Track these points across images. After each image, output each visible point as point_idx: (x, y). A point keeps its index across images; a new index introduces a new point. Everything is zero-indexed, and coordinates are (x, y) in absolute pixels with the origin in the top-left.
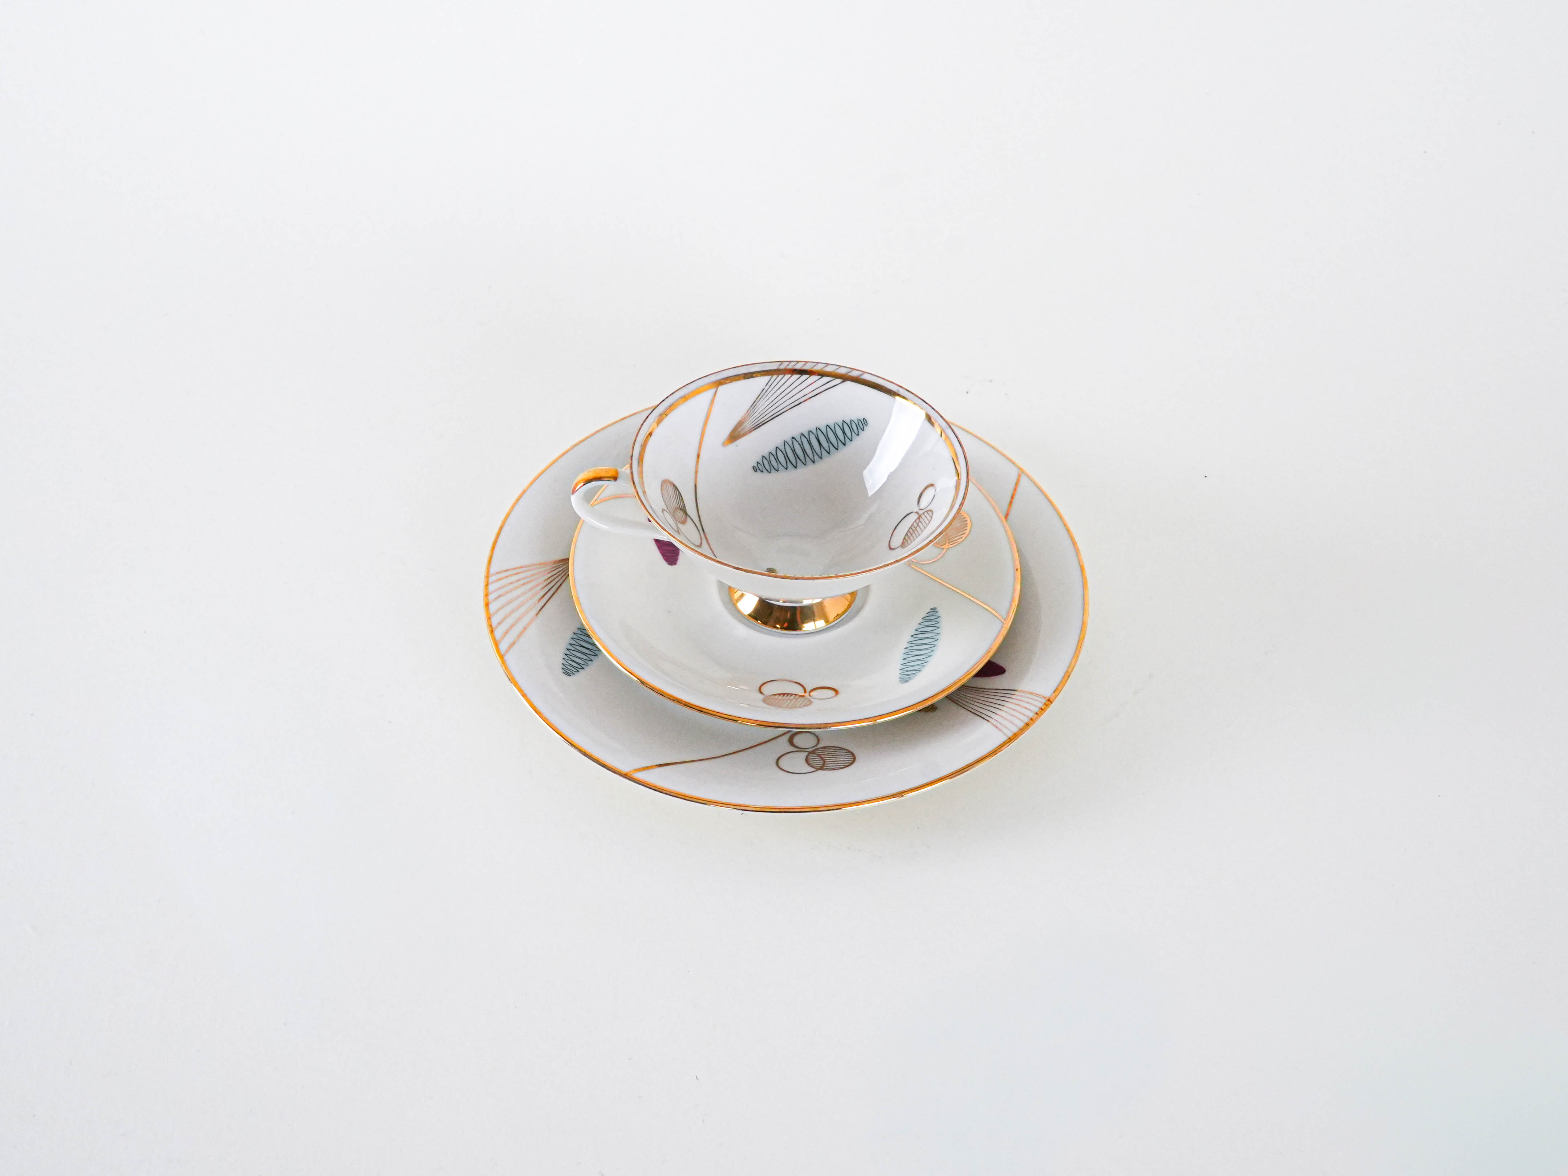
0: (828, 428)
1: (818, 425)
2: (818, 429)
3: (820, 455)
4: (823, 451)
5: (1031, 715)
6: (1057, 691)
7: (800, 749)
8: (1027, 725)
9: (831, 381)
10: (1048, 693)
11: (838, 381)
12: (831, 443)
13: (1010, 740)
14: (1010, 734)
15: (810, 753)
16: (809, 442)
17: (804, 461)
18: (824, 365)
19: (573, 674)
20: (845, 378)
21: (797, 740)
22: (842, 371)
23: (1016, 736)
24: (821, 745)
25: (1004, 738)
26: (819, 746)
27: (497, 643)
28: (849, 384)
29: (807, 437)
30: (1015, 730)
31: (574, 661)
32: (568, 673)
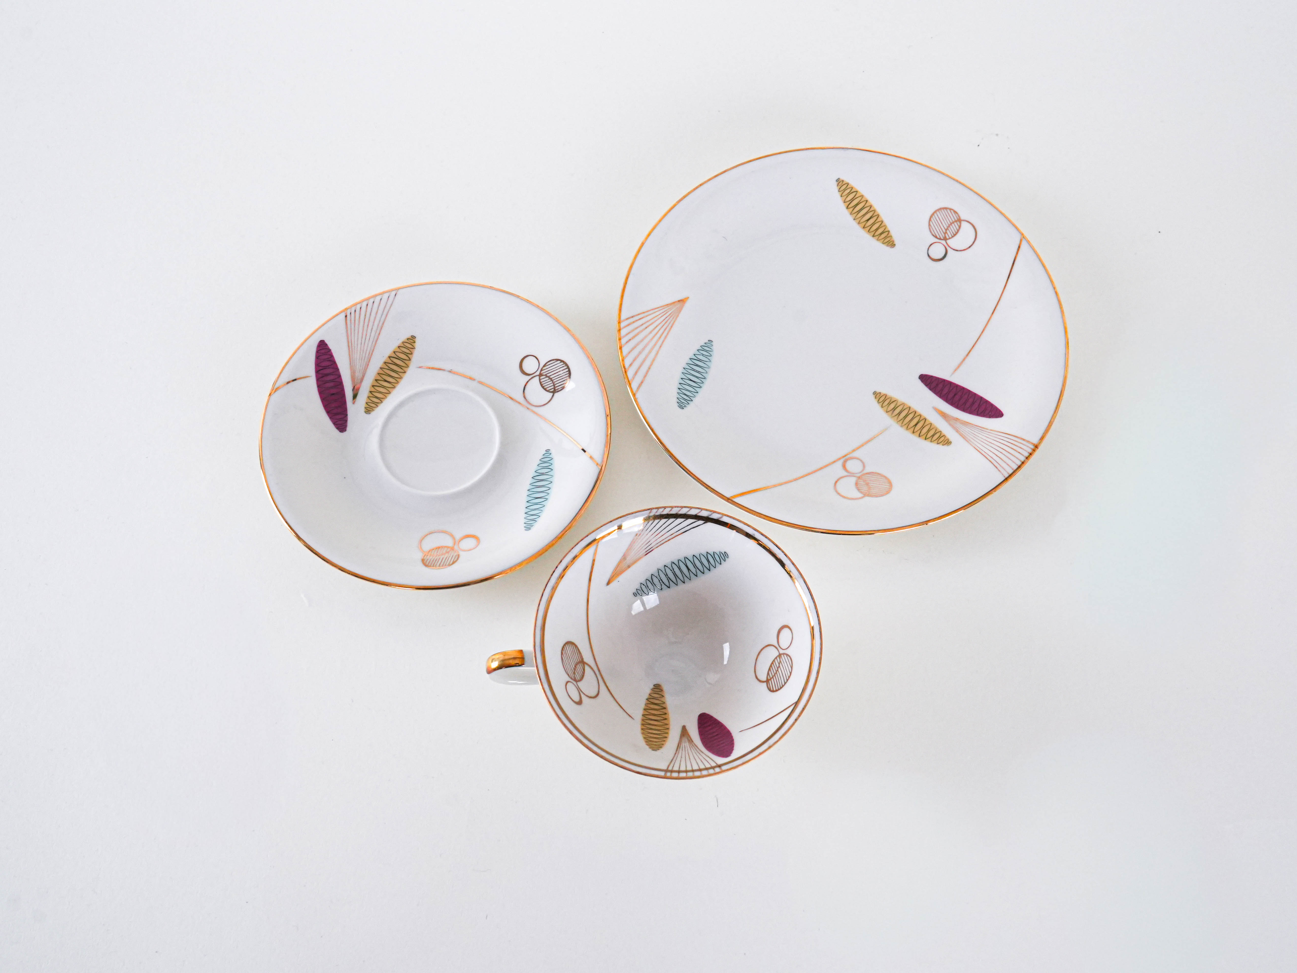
0: (695, 558)
1: (685, 555)
2: (686, 558)
3: (689, 577)
4: (691, 574)
5: (1023, 459)
6: (1042, 439)
7: (851, 474)
8: (1019, 467)
9: (694, 522)
10: (1035, 440)
11: (701, 522)
12: (698, 568)
13: (1006, 479)
14: (1007, 475)
15: (859, 478)
16: (679, 568)
17: (675, 582)
18: (688, 509)
19: (685, 406)
20: (707, 520)
21: (849, 465)
22: (704, 514)
23: (1011, 476)
24: (866, 471)
25: (1003, 479)
26: (865, 472)
27: (630, 382)
28: (710, 525)
29: (677, 564)
30: (1011, 471)
31: (685, 395)
32: (682, 407)
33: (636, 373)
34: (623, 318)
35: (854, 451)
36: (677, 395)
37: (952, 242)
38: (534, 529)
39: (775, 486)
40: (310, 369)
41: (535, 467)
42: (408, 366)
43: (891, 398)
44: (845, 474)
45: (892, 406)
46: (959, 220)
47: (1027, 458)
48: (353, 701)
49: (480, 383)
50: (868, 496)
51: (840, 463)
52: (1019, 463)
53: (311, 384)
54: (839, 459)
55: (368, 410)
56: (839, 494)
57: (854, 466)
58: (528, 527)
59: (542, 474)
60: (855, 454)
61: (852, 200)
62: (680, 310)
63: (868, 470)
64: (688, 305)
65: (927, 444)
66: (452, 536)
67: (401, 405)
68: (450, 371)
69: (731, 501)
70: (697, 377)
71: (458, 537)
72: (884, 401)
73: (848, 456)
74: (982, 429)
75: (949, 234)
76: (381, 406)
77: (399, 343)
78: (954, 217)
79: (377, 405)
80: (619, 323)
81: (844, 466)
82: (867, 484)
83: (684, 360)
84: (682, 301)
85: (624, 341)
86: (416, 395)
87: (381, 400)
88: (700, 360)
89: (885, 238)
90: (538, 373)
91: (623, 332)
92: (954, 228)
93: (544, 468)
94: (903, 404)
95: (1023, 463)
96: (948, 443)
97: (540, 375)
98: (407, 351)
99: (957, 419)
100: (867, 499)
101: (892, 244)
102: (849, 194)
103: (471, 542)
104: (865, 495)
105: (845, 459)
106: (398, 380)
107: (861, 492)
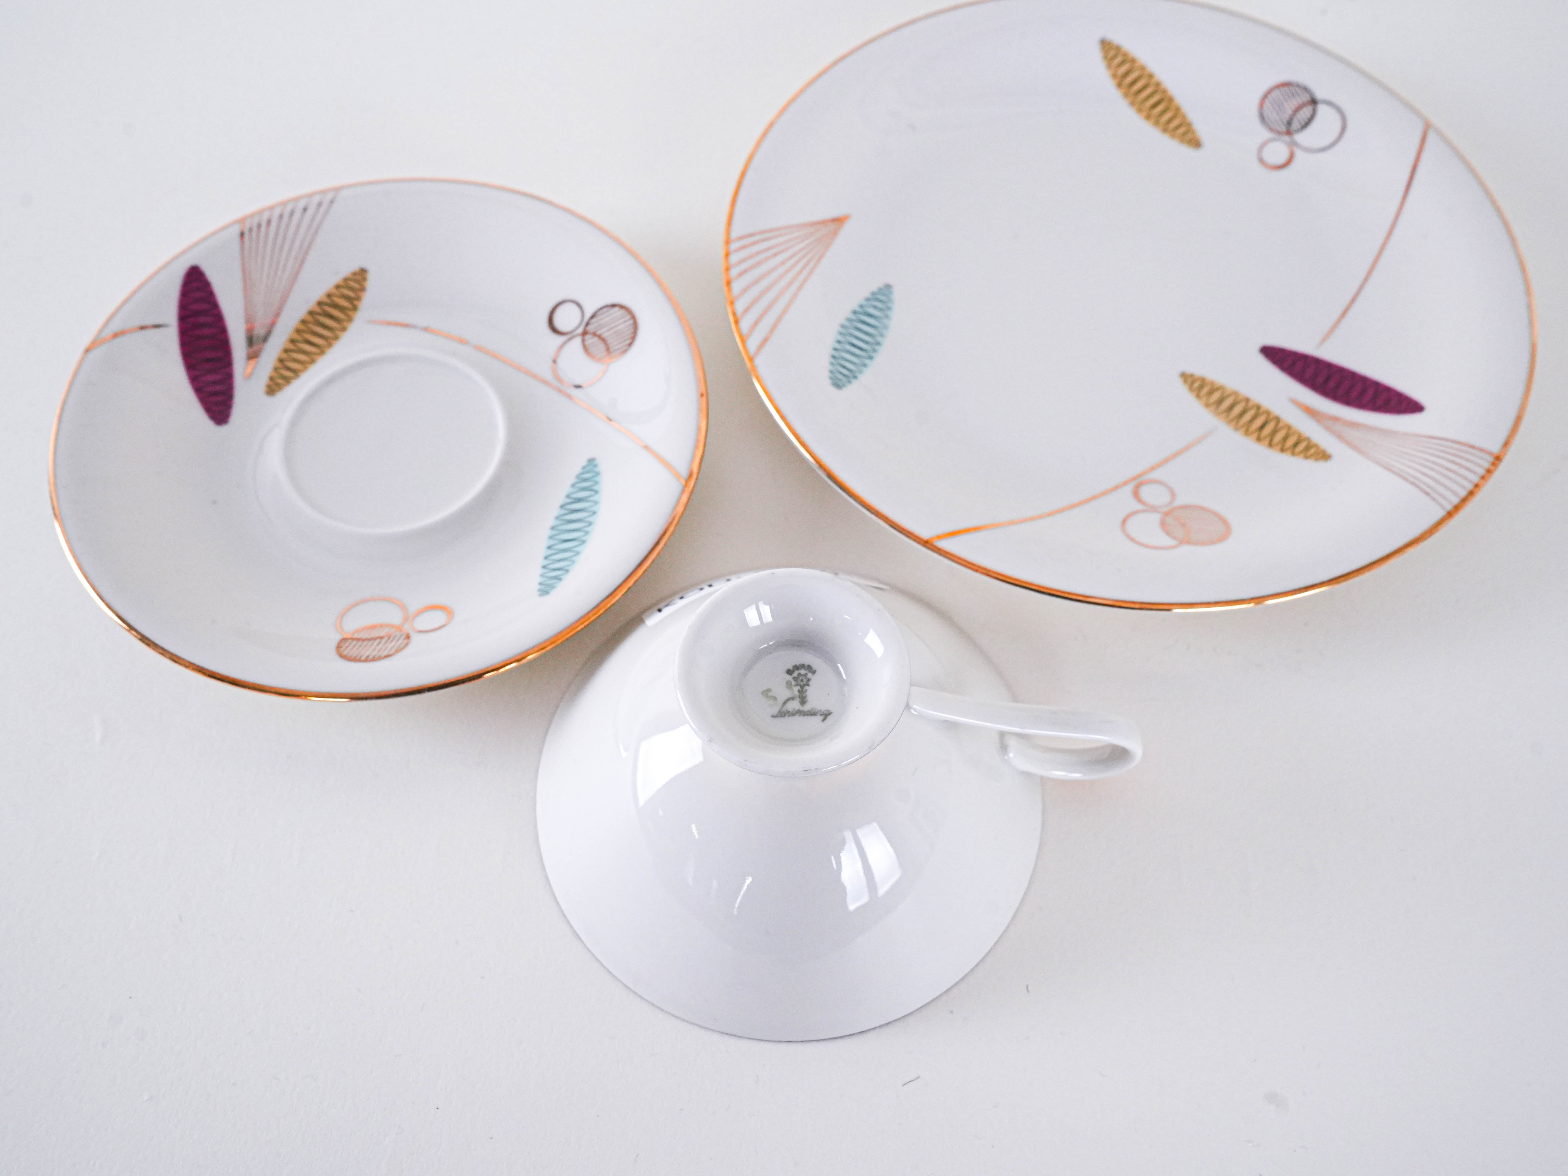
5: (1476, 479)
6: (1506, 444)
7: (1151, 508)
8: (1471, 493)
10: (1496, 448)
13: (1450, 514)
14: (1449, 507)
15: (1167, 514)
19: (844, 385)
21: (1145, 492)
23: (1457, 508)
25: (1441, 513)
26: (1176, 504)
27: (745, 338)
30: (1456, 500)
31: (844, 367)
32: (837, 384)
33: (756, 324)
34: (734, 234)
35: (1152, 469)
36: (829, 367)
37: (1302, 138)
38: (554, 593)
39: (1012, 523)
40: (170, 314)
41: (567, 489)
42: (350, 319)
43: (1212, 383)
44: (1139, 507)
45: (1216, 396)
46: (1314, 102)
47: (1483, 478)
48: (181, 920)
49: (478, 348)
50: (1189, 542)
51: (1129, 489)
52: (1470, 486)
53: (171, 338)
54: (1125, 483)
55: (273, 388)
56: (1132, 539)
57: (1152, 494)
58: (545, 590)
59: (579, 500)
60: (1155, 475)
61: (1127, 74)
62: (835, 233)
63: (1179, 502)
64: (848, 228)
65: (1286, 459)
66: (403, 607)
67: (330, 381)
68: (426, 329)
69: (931, 547)
70: (866, 342)
71: (413, 608)
72: (1201, 387)
73: (1141, 479)
74: (1386, 433)
75: (1296, 125)
76: (296, 385)
77: (337, 279)
78: (1305, 98)
79: (288, 380)
80: (728, 242)
81: (1136, 494)
82: (1183, 525)
83: (843, 311)
84: (839, 221)
85: (734, 272)
86: (361, 365)
87: (296, 373)
88: (870, 315)
89: (1184, 134)
90: (580, 330)
91: (734, 258)
92: (1306, 112)
93: (584, 489)
94: (1235, 393)
95: (1477, 486)
96: (1324, 456)
97: (585, 333)
98: (351, 294)
99: (1336, 419)
100: (1186, 549)
101: (1196, 143)
102: (1122, 63)
103: (436, 618)
104: (1182, 542)
105: (1137, 484)
106: (330, 341)
107: (1174, 538)
